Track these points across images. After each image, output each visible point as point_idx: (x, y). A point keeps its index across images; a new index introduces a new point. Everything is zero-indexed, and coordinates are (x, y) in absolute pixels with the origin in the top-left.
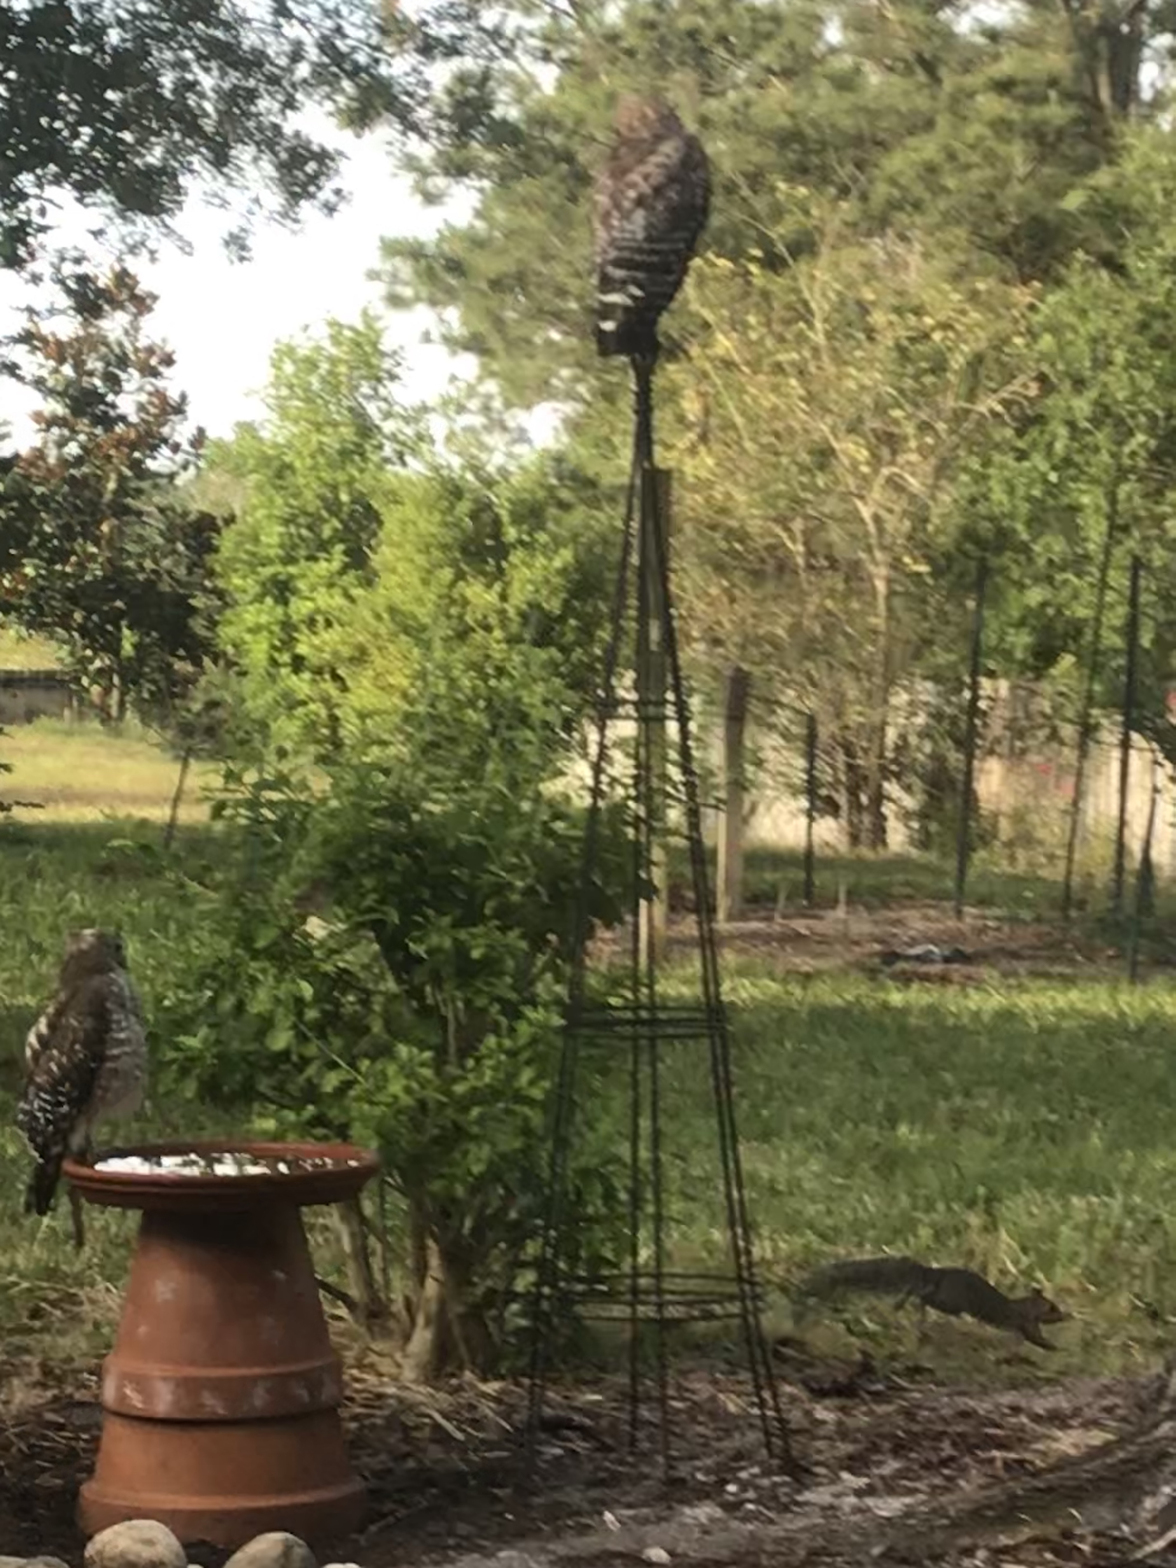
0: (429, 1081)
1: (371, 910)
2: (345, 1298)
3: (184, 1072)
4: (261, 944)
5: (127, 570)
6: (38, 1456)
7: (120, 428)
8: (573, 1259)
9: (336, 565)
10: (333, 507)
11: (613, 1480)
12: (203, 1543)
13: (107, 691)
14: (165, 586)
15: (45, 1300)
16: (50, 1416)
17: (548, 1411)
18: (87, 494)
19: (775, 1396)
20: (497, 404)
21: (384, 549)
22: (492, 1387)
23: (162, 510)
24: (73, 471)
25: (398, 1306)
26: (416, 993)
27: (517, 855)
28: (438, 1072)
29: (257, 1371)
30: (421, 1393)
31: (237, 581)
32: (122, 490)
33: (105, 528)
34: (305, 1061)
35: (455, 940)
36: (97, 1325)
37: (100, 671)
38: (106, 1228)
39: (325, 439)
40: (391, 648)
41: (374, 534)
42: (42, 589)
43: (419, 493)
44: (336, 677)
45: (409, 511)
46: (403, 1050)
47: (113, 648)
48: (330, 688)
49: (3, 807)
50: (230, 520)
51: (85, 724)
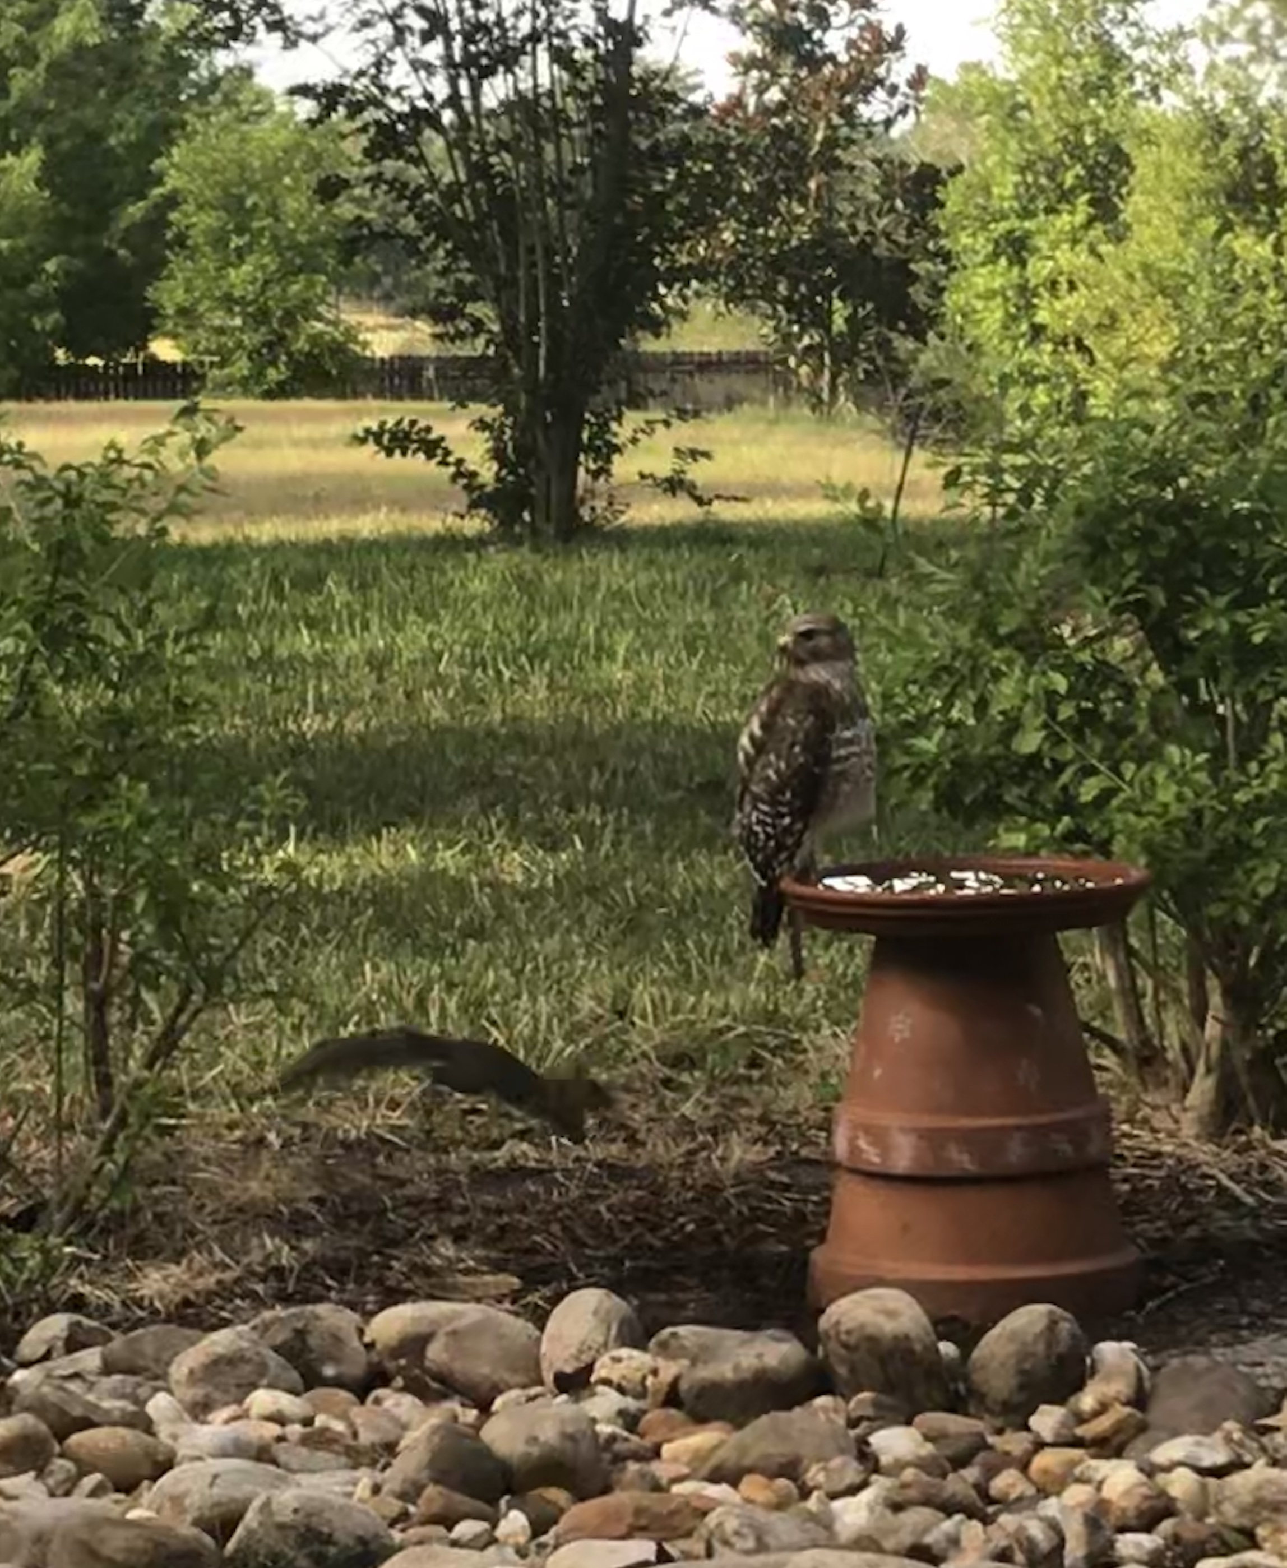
0: (1207, 788)
1: (1131, 590)
2: (1112, 1043)
3: (917, 781)
5: (841, 234)
6: (759, 1220)
7: (828, 69)
9: (1080, 218)
10: (1076, 151)
12: (954, 1319)
13: (817, 372)
14: (882, 249)
15: (764, 1046)
16: (772, 1175)
18: (792, 145)
20: (1267, 29)
21: (1136, 197)
23: (878, 163)
24: (775, 121)
25: (1173, 1054)
26: (1187, 687)
28: (1216, 778)
29: (1009, 1122)
30: (1203, 1152)
31: (965, 240)
32: (830, 143)
33: (812, 185)
34: (1059, 767)
35: (1234, 624)
36: (824, 1076)
37: (809, 348)
38: (831, 966)
39: (1066, 73)
40: (1147, 312)
41: (1125, 181)
42: (743, 257)
43: (1176, 132)
44: (1081, 347)
45: (1166, 153)
46: (1173, 752)
47: (822, 320)
48: (1077, 361)
49: (700, 501)
50: (960, 169)
51: (794, 410)
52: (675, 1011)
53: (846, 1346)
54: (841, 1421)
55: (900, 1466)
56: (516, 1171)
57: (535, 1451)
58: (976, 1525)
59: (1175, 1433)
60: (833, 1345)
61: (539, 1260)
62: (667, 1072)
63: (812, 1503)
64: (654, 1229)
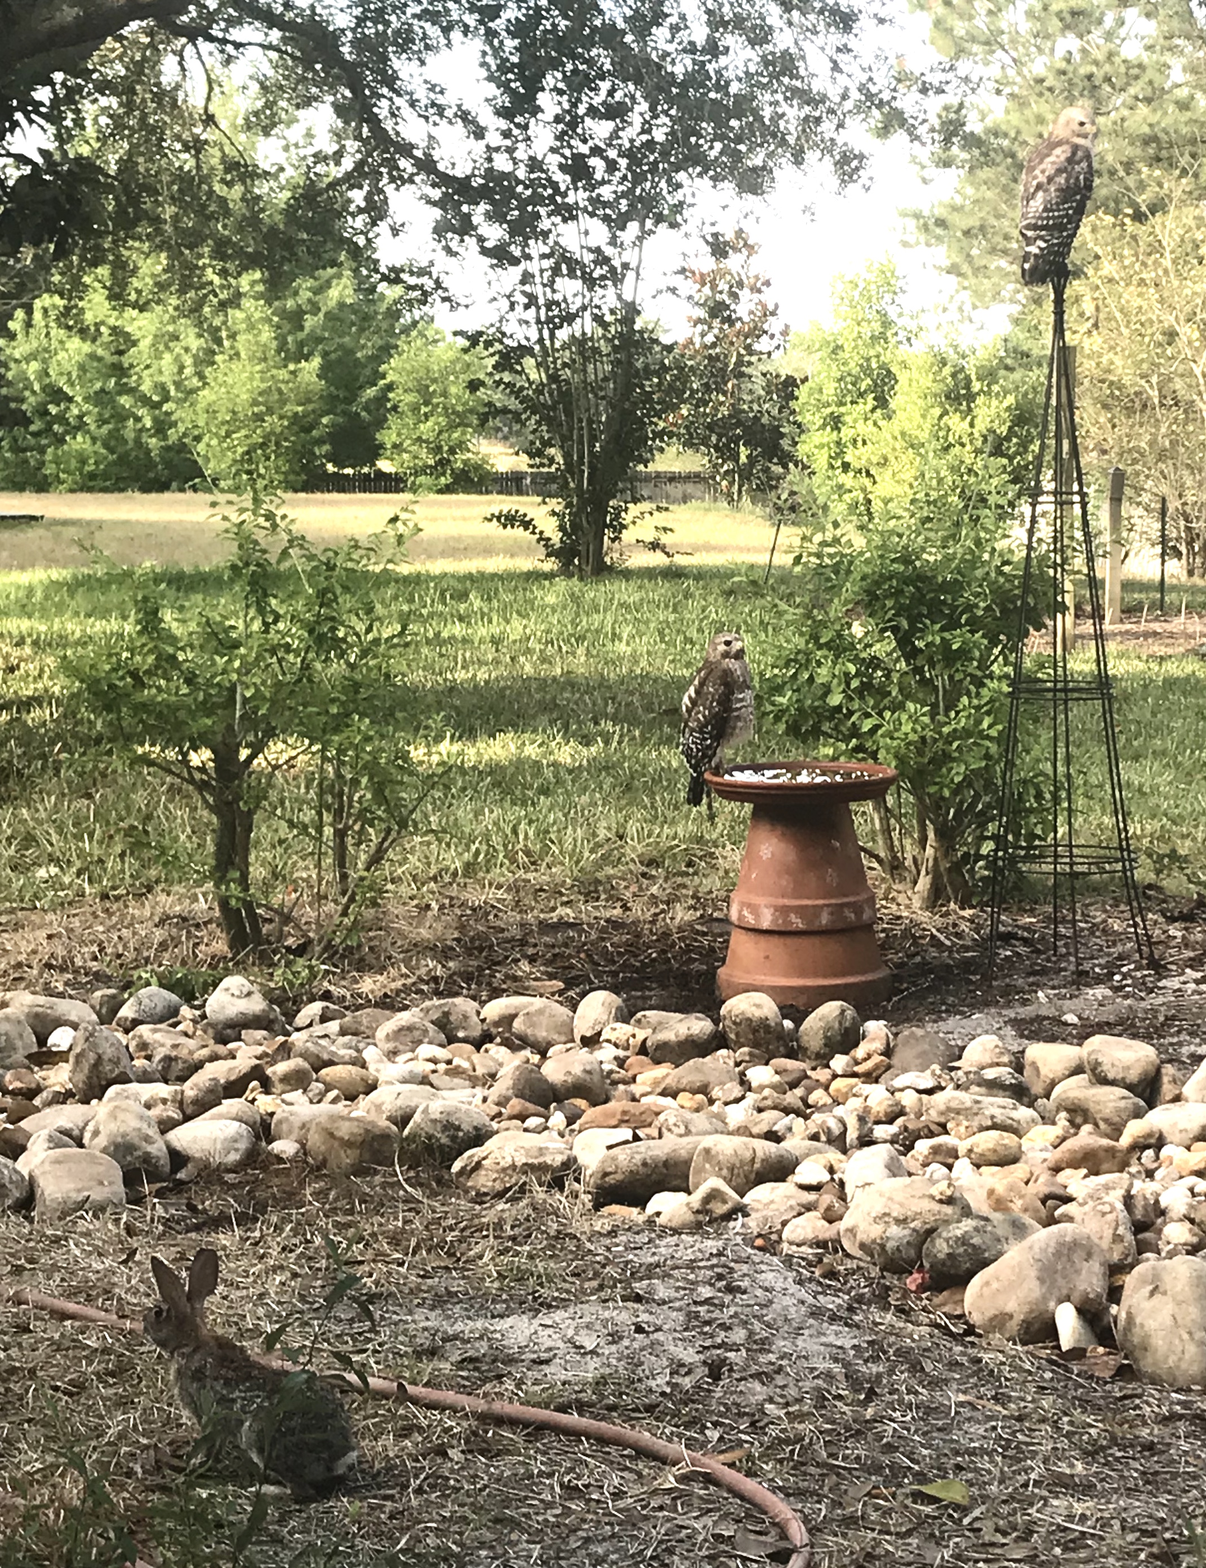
0: (928, 726)
1: (890, 620)
2: (877, 857)
3: (777, 719)
4: (822, 641)
5: (743, 411)
6: (692, 951)
7: (738, 325)
8: (1017, 835)
9: (869, 407)
10: (867, 371)
11: (1044, 972)
12: (791, 1008)
13: (731, 483)
14: (765, 421)
15: (695, 856)
16: (698, 927)
17: (1002, 929)
18: (719, 365)
19: (1144, 921)
20: (967, 307)
21: (898, 396)
22: (967, 913)
23: (764, 375)
24: (710, 352)
25: (909, 863)
26: (918, 670)
27: (981, 586)
28: (933, 719)
29: (821, 902)
30: (924, 917)
31: (809, 416)
32: (740, 363)
33: (730, 385)
34: (851, 713)
35: (943, 638)
36: (727, 872)
37: (727, 472)
38: (732, 812)
39: (861, 330)
40: (903, 457)
41: (893, 388)
42: (692, 423)
43: (920, 363)
44: (868, 474)
45: (914, 373)
46: (911, 706)
47: (736, 458)
48: (867, 482)
49: (667, 554)
50: (805, 380)
51: (719, 504)
52: (649, 836)
53: (735, 1023)
54: (732, 1063)
55: (762, 1088)
56: (562, 925)
57: (570, 1079)
58: (801, 1120)
59: (905, 1070)
60: (727, 1022)
61: (574, 973)
62: (645, 869)
63: (715, 1108)
64: (636, 956)
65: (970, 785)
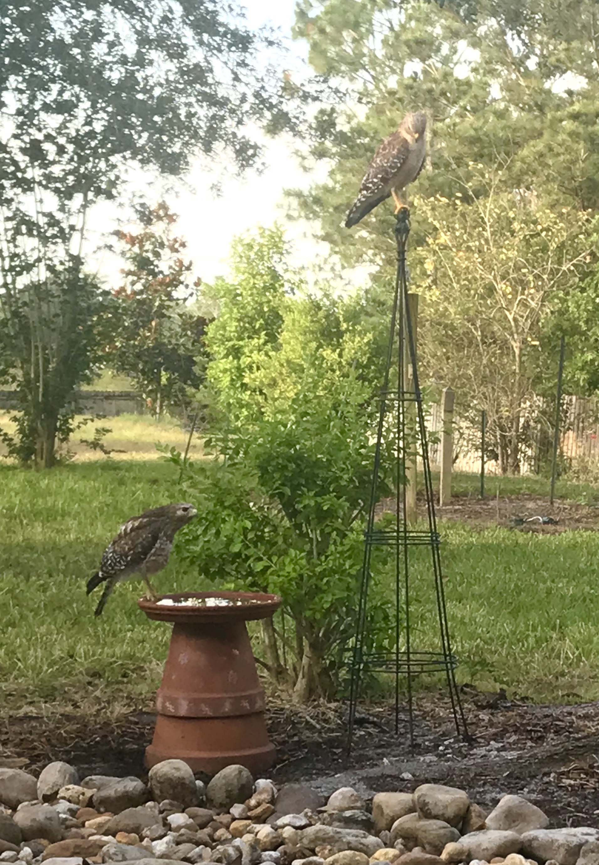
0: (305, 566)
1: (277, 488)
2: (265, 665)
3: (192, 563)
4: (226, 504)
5: (164, 344)
6: (126, 736)
7: (161, 276)
8: (370, 647)
9: (262, 341)
10: (261, 313)
11: (388, 745)
12: (202, 772)
13: (154, 401)
14: (181, 351)
15: (128, 669)
16: (132, 718)
17: (357, 715)
18: (145, 307)
19: (461, 709)
20: (338, 267)
21: (284, 333)
22: (333, 705)
23: (180, 316)
24: (138, 297)
25: (290, 671)
26: (298, 526)
27: (344, 463)
28: (308, 562)
29: (225, 695)
30: (301, 708)
31: (215, 348)
32: (161, 307)
33: (153, 323)
34: (248, 558)
35: (316, 502)
36: (153, 680)
37: (151, 391)
38: (156, 638)
39: (256, 282)
40: (288, 380)
41: (280, 327)
42: (124, 353)
43: (301, 307)
44: (261, 393)
45: (297, 316)
46: (292, 552)
47: (157, 379)
48: (260, 399)
49: (106, 452)
50: (214, 319)
51: (145, 417)
52: (94, 655)
53: (159, 782)
54: (157, 812)
55: (179, 828)
56: (28, 718)
57: (35, 824)
58: (209, 849)
59: (286, 814)
60: (154, 782)
61: (37, 752)
62: (89, 679)
63: (144, 843)
64: (83, 740)
65: (336, 612)
